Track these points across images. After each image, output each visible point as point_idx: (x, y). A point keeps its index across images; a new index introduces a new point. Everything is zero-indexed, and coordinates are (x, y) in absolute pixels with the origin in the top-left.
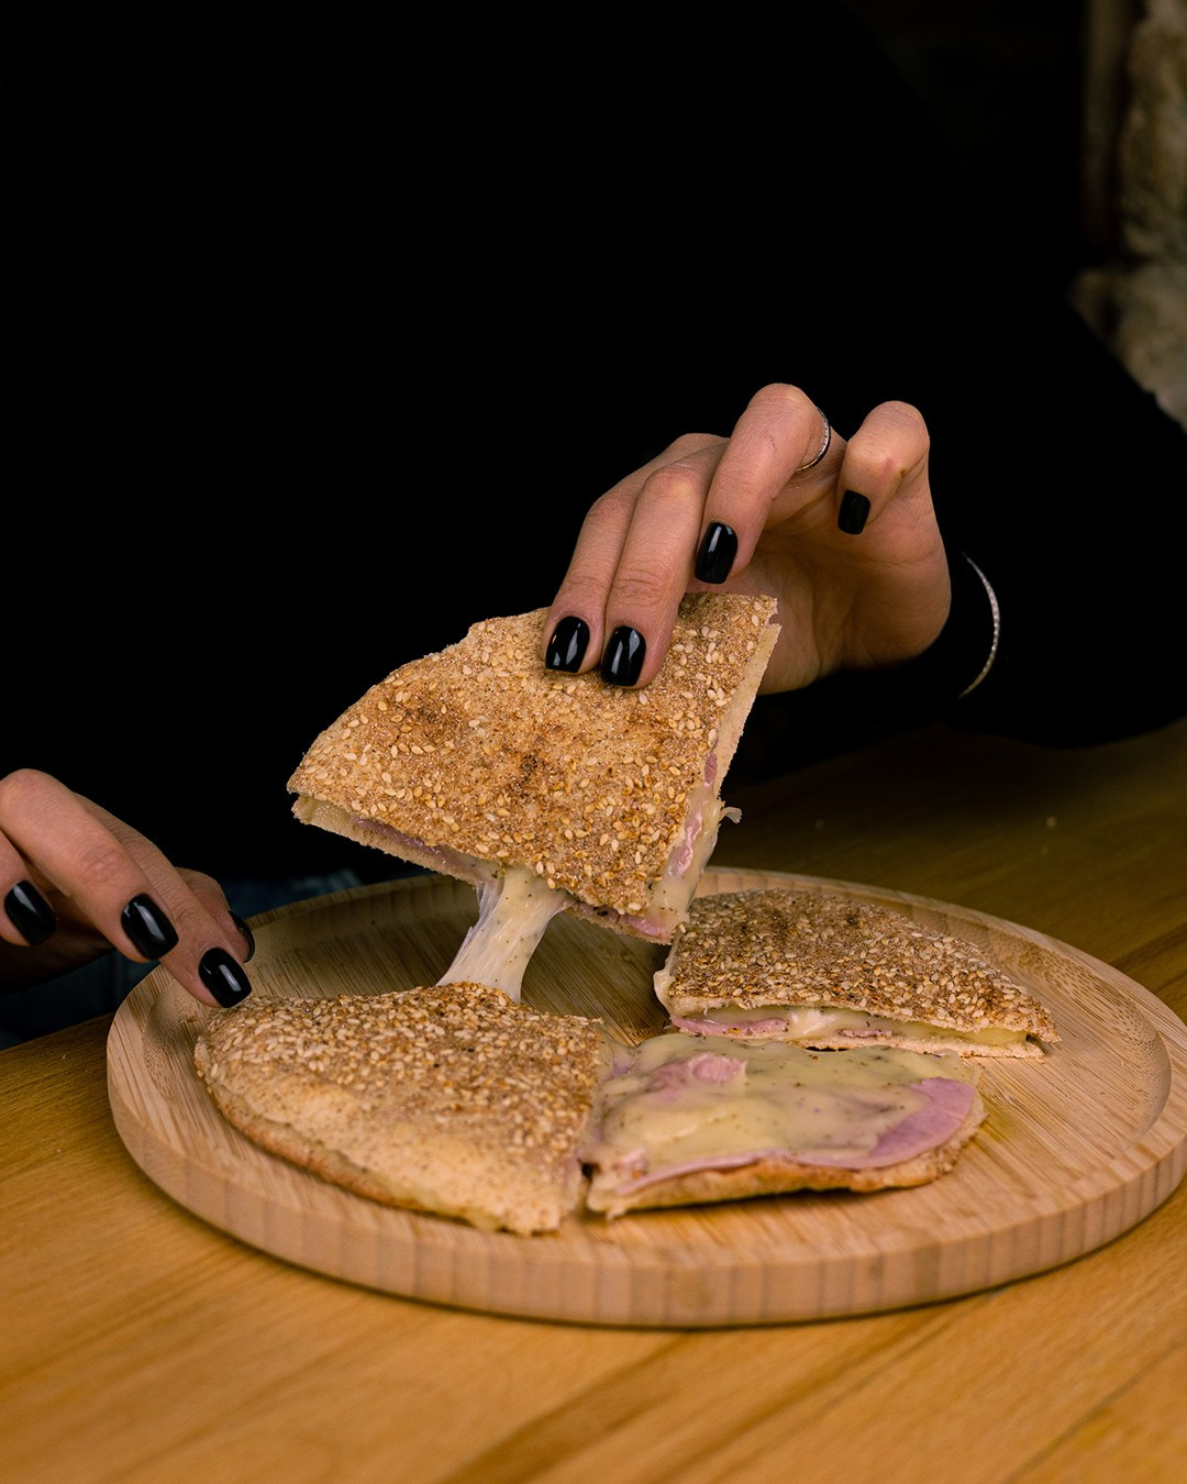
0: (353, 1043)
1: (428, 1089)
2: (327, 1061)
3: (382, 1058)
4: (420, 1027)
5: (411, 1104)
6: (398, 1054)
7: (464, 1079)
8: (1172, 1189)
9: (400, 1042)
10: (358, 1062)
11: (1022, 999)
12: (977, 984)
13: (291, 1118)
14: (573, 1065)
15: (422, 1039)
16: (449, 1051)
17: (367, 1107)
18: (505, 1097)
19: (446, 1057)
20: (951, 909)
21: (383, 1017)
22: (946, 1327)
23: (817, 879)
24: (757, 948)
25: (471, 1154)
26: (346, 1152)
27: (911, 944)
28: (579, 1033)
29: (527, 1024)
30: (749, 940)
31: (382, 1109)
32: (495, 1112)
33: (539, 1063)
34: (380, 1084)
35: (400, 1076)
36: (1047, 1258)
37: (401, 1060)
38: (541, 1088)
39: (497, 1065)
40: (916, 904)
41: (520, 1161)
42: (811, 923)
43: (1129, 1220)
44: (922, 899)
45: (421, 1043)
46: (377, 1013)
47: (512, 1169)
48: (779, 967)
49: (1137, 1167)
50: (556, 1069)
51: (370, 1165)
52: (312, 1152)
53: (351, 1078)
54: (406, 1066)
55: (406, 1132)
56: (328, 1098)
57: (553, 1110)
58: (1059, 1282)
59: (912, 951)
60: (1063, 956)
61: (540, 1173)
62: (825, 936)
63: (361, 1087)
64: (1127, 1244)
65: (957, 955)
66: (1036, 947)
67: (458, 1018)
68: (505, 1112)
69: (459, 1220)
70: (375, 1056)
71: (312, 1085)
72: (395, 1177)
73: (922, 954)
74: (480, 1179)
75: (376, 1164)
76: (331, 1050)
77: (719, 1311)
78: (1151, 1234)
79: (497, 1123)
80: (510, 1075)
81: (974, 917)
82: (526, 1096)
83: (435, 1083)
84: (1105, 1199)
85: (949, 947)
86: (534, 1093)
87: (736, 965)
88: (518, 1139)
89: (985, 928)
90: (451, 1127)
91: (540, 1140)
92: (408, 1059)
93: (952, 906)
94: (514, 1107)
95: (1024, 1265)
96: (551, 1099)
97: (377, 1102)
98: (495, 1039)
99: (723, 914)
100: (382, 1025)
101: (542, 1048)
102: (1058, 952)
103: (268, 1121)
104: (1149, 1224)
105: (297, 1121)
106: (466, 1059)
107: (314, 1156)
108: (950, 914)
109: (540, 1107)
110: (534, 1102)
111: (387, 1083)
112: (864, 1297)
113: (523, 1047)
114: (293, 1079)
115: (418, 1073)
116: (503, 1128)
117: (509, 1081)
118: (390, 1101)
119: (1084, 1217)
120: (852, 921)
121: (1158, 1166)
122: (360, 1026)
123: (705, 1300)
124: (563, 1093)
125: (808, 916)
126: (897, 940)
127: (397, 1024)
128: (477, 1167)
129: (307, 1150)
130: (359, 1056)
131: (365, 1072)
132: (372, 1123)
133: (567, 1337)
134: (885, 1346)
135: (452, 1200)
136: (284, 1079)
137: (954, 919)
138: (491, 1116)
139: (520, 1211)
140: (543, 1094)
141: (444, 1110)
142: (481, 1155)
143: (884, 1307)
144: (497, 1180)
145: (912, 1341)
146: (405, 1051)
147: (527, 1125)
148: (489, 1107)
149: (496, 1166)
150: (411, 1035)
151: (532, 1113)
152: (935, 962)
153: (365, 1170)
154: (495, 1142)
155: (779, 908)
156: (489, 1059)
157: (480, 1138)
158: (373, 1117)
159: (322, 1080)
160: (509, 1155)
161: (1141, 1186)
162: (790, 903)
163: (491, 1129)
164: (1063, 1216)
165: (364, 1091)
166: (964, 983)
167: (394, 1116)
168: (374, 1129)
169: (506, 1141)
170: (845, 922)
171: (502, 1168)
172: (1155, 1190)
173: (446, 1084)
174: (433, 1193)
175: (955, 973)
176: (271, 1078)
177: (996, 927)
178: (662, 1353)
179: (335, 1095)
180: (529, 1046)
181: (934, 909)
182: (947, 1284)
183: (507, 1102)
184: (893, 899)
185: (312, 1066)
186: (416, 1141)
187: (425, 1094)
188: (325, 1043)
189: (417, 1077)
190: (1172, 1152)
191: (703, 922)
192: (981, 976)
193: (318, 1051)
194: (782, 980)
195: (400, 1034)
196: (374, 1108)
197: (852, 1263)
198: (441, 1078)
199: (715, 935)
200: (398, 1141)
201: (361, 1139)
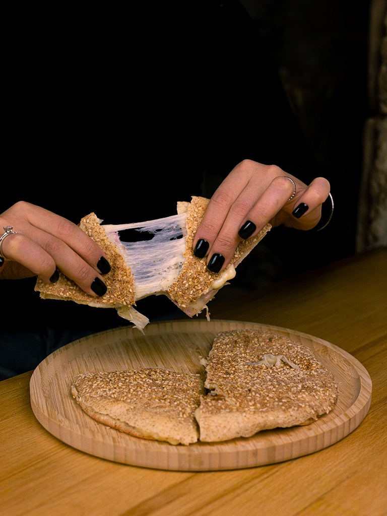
0: (124, 387)
1: (150, 400)
2: (117, 394)
3: (134, 391)
4: (144, 380)
5: (146, 406)
6: (139, 389)
7: (161, 396)
8: (356, 427)
9: (138, 385)
10: (127, 392)
11: (318, 366)
12: (305, 361)
13: (108, 413)
14: (193, 390)
15: (146, 384)
16: (155, 387)
17: (132, 407)
18: (175, 402)
19: (154, 389)
20: (302, 334)
21: (132, 378)
22: (277, 471)
23: (261, 324)
24: (238, 349)
25: (168, 421)
26: (127, 422)
27: (287, 348)
28: (193, 380)
29: (177, 378)
30: (236, 346)
31: (137, 408)
32: (172, 407)
33: (184, 391)
34: (135, 399)
35: (141, 396)
36: (311, 450)
37: (140, 391)
38: (185, 398)
39: (170, 391)
40: (291, 333)
41: (183, 422)
42: (258, 340)
43: (340, 437)
44: (293, 331)
45: (145, 385)
46: (130, 376)
47: (180, 425)
48: (243, 355)
49: (342, 420)
50: (188, 392)
51: (136, 426)
52: (116, 423)
53: (125, 398)
54: (142, 393)
55: (146, 415)
56: (120, 405)
57: (190, 405)
58: (316, 456)
59: (287, 350)
60: (334, 350)
61: (189, 425)
62: (261, 345)
63: (129, 401)
64: (340, 444)
65: (301, 352)
66: (326, 347)
67: (155, 376)
68: (176, 407)
69: (165, 442)
70: (132, 390)
71: (114, 402)
72: (144, 429)
73: (290, 351)
74: (171, 428)
75: (138, 425)
76: (118, 390)
77: (206, 467)
78: (348, 441)
79: (174, 411)
80: (175, 394)
81: (308, 336)
82: (181, 401)
83: (152, 398)
84: (331, 431)
85: (299, 349)
86: (183, 400)
87: (230, 354)
88: (181, 416)
89: (311, 341)
90: (160, 412)
91: (188, 415)
92: (142, 390)
93: (302, 333)
94: (178, 405)
95: (304, 452)
96: (189, 401)
97: (135, 406)
98: (168, 383)
99: (230, 337)
100: (132, 380)
101: (183, 385)
102: (333, 349)
103: (100, 414)
104: (348, 438)
105: (111, 413)
106: (160, 390)
107: (116, 424)
108: (301, 336)
109: (186, 404)
110: (184, 403)
111: (137, 399)
112: (251, 462)
113: (177, 385)
114: (108, 400)
115: (146, 395)
116: (176, 412)
117: (175, 396)
118: (139, 405)
119: (324, 437)
120: (270, 340)
121: (350, 420)
122: (125, 381)
123: (201, 463)
124: (192, 399)
125: (258, 338)
126: (283, 346)
127: (137, 380)
128: (170, 425)
129: (114, 423)
130: (127, 391)
131: (130, 396)
132: (135, 412)
133: (159, 474)
134: (257, 477)
135: (163, 435)
136: (105, 401)
137: (302, 337)
138: (171, 408)
139: (185, 438)
140: (186, 400)
141: (157, 407)
142: (171, 421)
143: (258, 465)
144: (177, 429)
145: (266, 476)
146: (141, 388)
147: (183, 411)
148: (170, 405)
149: (176, 424)
150: (142, 383)
151: (184, 406)
152: (293, 354)
153: (134, 428)
154: (174, 417)
155: (249, 335)
156: (168, 389)
157: (170, 416)
158: (135, 410)
159: (117, 400)
160: (179, 420)
161: (344, 426)
162: (252, 334)
163: (172, 412)
164: (316, 437)
165: (130, 402)
166: (301, 361)
167: (141, 410)
168: (136, 414)
169: (177, 416)
170: (268, 340)
171: (178, 425)
172: (349, 427)
173: (156, 398)
174: (157, 434)
175: (299, 357)
176: (100, 401)
177: (314, 340)
178: (188, 479)
179: (121, 405)
180: (179, 385)
181: (296, 334)
182: (278, 458)
183: (176, 403)
184: (284, 331)
185: (113, 396)
186: (150, 418)
187: (150, 402)
188: (115, 388)
189: (146, 396)
190: (355, 416)
191: (224, 340)
192: (307, 358)
193: (114, 391)
194: (243, 359)
195: (138, 383)
196: (134, 407)
197: (247, 452)
198: (154, 396)
199: (226, 344)
200: (144, 418)
201: (132, 418)
